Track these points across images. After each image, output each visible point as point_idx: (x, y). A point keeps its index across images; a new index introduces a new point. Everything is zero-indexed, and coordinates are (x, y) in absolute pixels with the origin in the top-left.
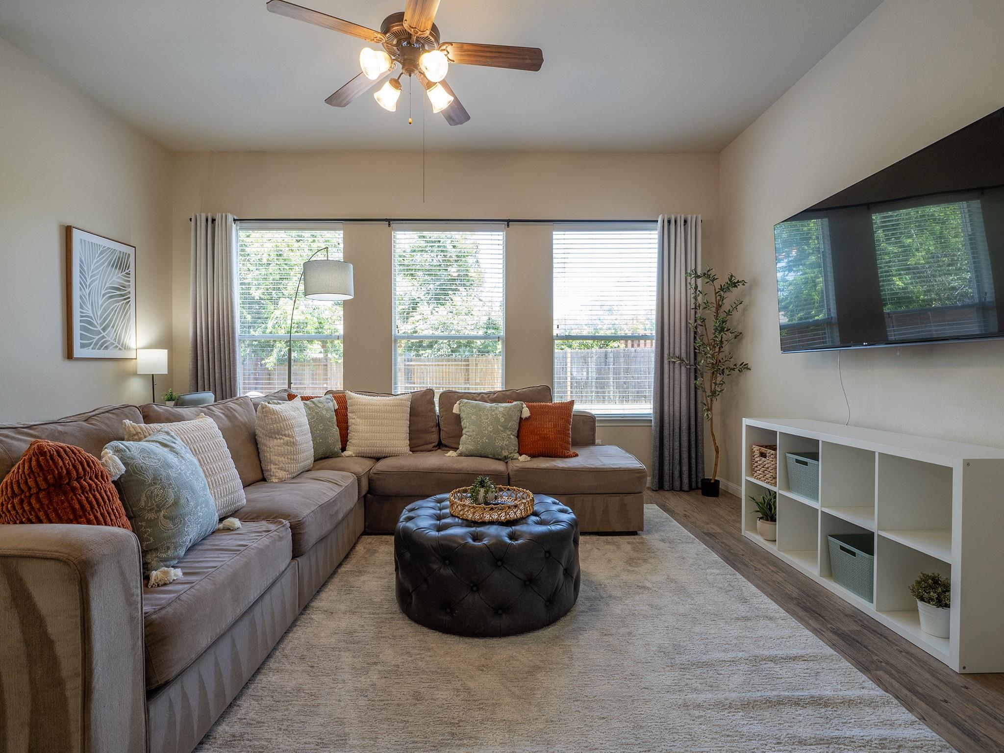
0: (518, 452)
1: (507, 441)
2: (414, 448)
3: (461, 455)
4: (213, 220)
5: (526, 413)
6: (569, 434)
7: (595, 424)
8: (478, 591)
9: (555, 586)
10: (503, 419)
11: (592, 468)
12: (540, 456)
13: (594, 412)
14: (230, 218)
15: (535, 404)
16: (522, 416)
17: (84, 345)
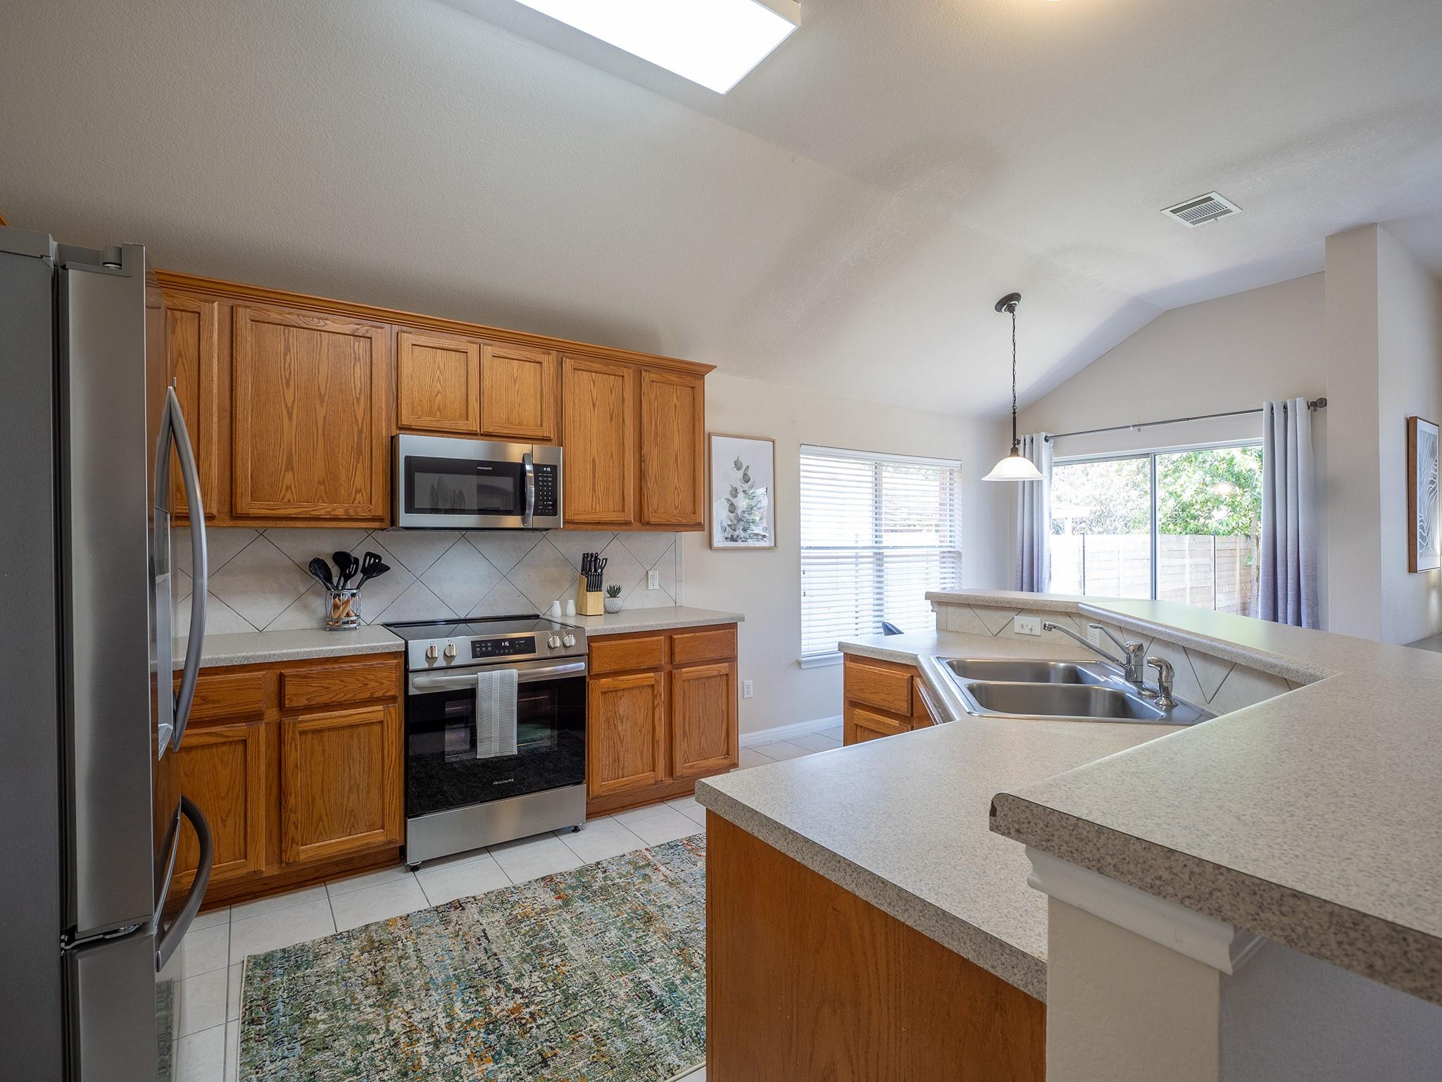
17: (1421, 554)
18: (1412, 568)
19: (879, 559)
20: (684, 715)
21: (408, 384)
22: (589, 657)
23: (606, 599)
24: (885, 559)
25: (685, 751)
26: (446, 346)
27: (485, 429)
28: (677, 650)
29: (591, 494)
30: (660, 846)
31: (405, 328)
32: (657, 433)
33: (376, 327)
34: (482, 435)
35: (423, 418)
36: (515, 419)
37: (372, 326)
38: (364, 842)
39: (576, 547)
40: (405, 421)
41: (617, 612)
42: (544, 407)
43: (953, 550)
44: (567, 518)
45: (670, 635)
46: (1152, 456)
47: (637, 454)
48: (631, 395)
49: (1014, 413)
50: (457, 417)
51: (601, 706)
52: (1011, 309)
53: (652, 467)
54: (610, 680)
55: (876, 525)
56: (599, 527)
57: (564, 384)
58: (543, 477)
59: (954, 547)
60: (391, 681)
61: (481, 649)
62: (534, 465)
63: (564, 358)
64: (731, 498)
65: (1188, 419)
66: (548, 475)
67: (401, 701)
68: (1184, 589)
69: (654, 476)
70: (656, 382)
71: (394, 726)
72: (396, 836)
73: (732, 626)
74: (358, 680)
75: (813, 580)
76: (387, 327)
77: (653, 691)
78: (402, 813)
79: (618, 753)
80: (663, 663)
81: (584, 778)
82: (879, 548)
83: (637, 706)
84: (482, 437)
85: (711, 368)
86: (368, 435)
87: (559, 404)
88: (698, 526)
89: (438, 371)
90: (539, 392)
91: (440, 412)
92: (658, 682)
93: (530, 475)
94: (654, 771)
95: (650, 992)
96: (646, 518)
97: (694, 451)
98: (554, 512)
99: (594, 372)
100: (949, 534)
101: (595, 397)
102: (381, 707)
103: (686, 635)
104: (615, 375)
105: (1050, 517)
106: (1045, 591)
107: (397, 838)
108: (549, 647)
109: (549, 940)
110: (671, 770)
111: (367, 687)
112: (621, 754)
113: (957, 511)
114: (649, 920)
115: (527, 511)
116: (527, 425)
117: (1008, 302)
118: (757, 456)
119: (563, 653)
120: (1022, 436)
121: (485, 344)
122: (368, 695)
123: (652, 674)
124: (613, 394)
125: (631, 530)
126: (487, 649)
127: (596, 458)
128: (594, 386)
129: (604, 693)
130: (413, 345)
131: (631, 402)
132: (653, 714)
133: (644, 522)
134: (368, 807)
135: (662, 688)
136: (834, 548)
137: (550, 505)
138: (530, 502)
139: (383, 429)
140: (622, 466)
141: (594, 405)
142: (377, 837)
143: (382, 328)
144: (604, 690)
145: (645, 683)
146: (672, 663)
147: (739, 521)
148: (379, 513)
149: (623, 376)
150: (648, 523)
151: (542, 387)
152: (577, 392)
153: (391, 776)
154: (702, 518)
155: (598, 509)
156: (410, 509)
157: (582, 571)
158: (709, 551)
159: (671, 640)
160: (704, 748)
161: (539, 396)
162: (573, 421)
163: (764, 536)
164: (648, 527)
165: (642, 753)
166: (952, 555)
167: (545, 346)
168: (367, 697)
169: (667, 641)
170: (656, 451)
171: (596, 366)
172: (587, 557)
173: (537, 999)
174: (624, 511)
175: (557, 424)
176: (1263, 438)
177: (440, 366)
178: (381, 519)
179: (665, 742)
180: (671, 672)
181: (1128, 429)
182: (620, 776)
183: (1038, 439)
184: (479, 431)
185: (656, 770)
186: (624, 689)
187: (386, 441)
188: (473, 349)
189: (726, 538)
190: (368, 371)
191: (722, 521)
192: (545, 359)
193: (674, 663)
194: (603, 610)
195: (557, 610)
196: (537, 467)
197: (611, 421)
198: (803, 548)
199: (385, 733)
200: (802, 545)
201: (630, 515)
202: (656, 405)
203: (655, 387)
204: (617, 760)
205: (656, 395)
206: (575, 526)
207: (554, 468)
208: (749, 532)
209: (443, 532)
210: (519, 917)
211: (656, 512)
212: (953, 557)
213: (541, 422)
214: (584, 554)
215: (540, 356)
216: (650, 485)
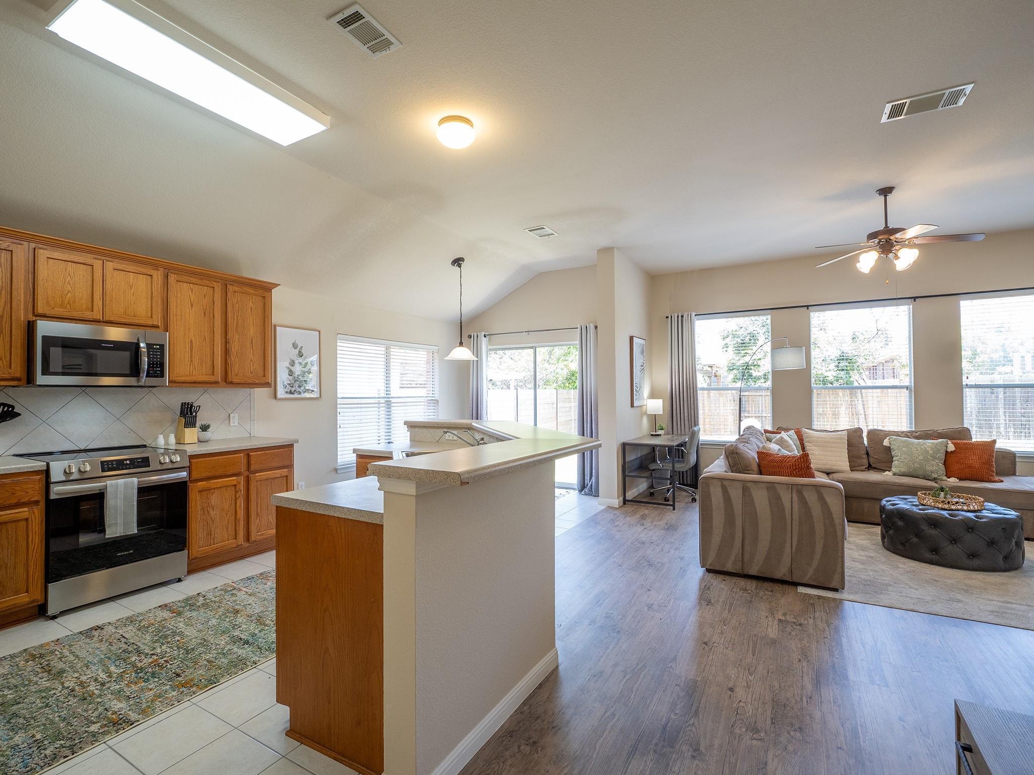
0: (946, 476)
1: (937, 467)
2: (853, 468)
3: (894, 474)
4: (682, 316)
5: (951, 447)
6: (993, 465)
7: (1015, 459)
8: (955, 543)
9: (1010, 549)
10: (932, 452)
11: (1021, 491)
12: (967, 480)
13: (1013, 449)
14: (693, 314)
15: (959, 441)
16: (948, 450)
17: (636, 399)
18: (632, 406)
19: (388, 404)
20: (257, 503)
21: (43, 285)
22: (190, 469)
23: (200, 433)
24: (392, 405)
25: (258, 526)
26: (76, 260)
27: (107, 318)
28: (252, 462)
29: (189, 364)
30: (241, 580)
31: (40, 246)
32: (238, 325)
33: (16, 243)
34: (104, 322)
35: (56, 309)
36: (131, 312)
37: (13, 243)
38: (12, 603)
39: (176, 399)
40: (40, 310)
41: (207, 441)
42: (153, 305)
43: (434, 399)
44: (171, 379)
45: (248, 453)
46: (534, 348)
47: (223, 338)
48: (220, 300)
49: (461, 323)
50: (84, 309)
51: (198, 500)
52: (460, 266)
53: (234, 347)
54: (204, 483)
55: (387, 384)
56: (195, 385)
57: (169, 290)
58: (153, 352)
59: (434, 397)
60: (35, 490)
61: (108, 466)
62: (146, 344)
63: (169, 274)
64: (290, 367)
65: (548, 330)
66: (157, 352)
67: (42, 504)
68: (572, 420)
69: (235, 352)
70: (238, 292)
71: (37, 522)
72: (38, 596)
73: (290, 446)
74: (6, 491)
75: (344, 418)
76: (26, 244)
77: (235, 488)
78: (43, 581)
79: (210, 529)
80: (243, 470)
81: (186, 547)
82: (389, 398)
83: (224, 499)
84: (105, 324)
85: (277, 285)
86: (9, 320)
87: (165, 302)
88: (267, 385)
89: (69, 277)
90: (150, 294)
91: (70, 306)
92: (239, 483)
93: (144, 350)
94: (236, 539)
95: (241, 638)
96: (230, 378)
97: (265, 337)
98: (162, 375)
99: (191, 283)
100: (432, 389)
101: (192, 300)
102: (26, 509)
103: (258, 453)
104: (208, 287)
105: (487, 380)
106: (485, 419)
107: (39, 598)
108: (161, 463)
109: (171, 631)
110: (248, 538)
111: (15, 495)
112: (213, 530)
113: (436, 376)
114: (237, 612)
115: (141, 375)
116: (140, 317)
117: (458, 262)
118: (309, 340)
119: (170, 466)
120: (473, 334)
121: (107, 261)
122: (16, 501)
123: (235, 478)
124: (206, 298)
125: (219, 387)
126: (112, 466)
127: (193, 340)
128: (192, 293)
129: (200, 492)
130: (47, 258)
131: (220, 305)
132: (236, 503)
133: (227, 381)
134: (15, 578)
135: (242, 486)
136: (359, 398)
137: (158, 371)
138: (144, 368)
139: (22, 315)
140: (212, 346)
141: (192, 305)
142: (23, 599)
143: (22, 245)
144: (201, 490)
145: (230, 484)
146: (248, 470)
147: (295, 382)
148: (18, 375)
149: (214, 287)
150: (231, 383)
151: (152, 291)
152: (179, 295)
153: (34, 555)
154: (270, 380)
155: (194, 374)
156: (46, 371)
157: (181, 414)
158: (274, 401)
159: (248, 456)
160: (270, 522)
161: (149, 297)
162: (176, 315)
163: (313, 391)
164: (231, 385)
165: (227, 528)
166: (433, 402)
167: (155, 266)
168: (15, 502)
169: (246, 457)
170: (237, 336)
171: (193, 280)
172: (185, 405)
173: (167, 655)
174: (213, 375)
175: (164, 317)
176: (578, 342)
177: (71, 273)
178: (19, 379)
179: (244, 521)
180: (248, 476)
181: (522, 333)
182: (212, 544)
183: (480, 336)
184: (101, 319)
185: (238, 538)
186: (214, 489)
187: (24, 325)
188: (98, 264)
189: (287, 392)
190: (9, 275)
191: (283, 381)
192: (155, 273)
193: (250, 470)
194: (197, 440)
195: (161, 441)
196: (149, 346)
197: (205, 316)
198: (339, 398)
199: (30, 526)
200: (338, 397)
201: (218, 377)
202: (237, 308)
203: (236, 295)
204: (209, 534)
205: (238, 301)
206: (176, 384)
207: (162, 347)
208: (302, 388)
209: (67, 388)
210: (146, 625)
211: (237, 375)
212: (434, 403)
213: (152, 315)
214: (182, 403)
215: (152, 271)
216: (233, 358)
